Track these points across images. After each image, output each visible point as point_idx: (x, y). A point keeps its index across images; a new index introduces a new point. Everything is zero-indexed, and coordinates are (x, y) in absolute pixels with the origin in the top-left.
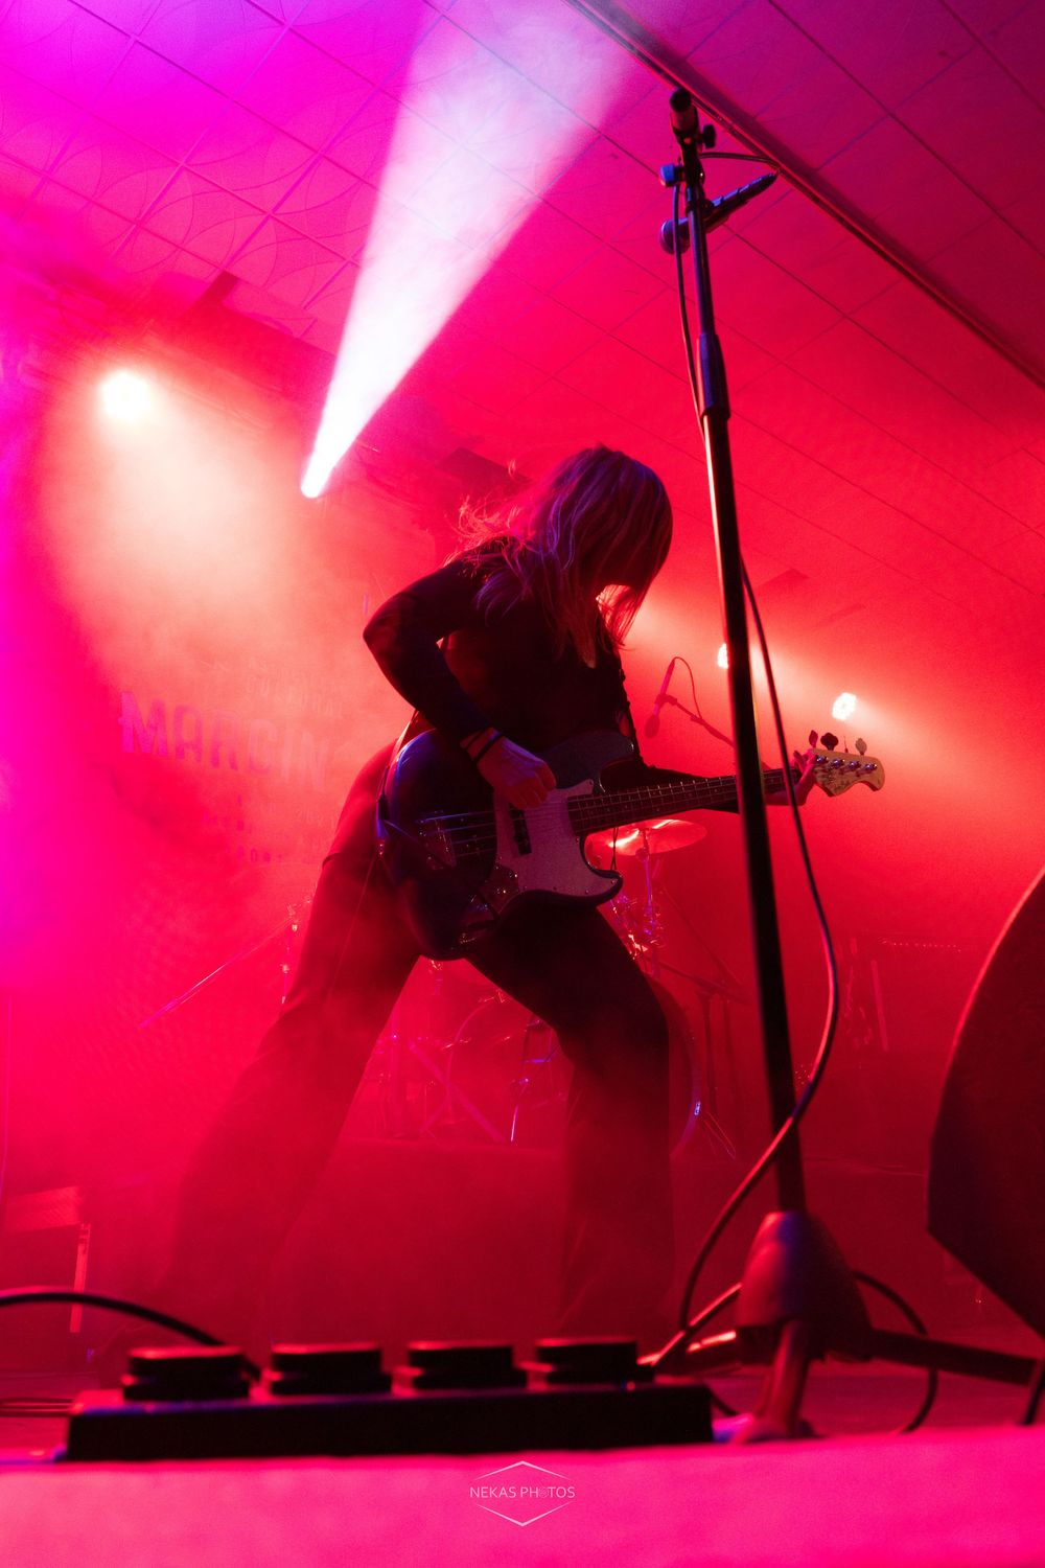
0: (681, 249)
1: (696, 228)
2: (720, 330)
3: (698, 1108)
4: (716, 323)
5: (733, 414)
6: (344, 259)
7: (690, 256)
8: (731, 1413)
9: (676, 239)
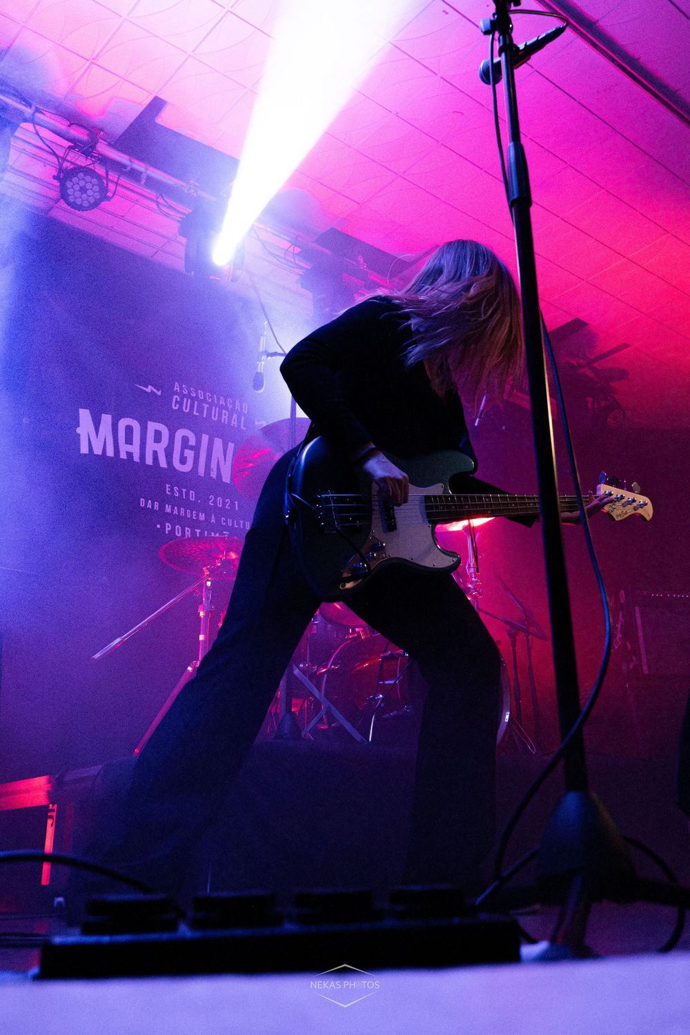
0: (497, 80)
1: (507, 65)
2: (524, 141)
3: (507, 717)
4: (522, 136)
5: (533, 204)
6: (245, 87)
7: (502, 86)
8: (533, 941)
9: (491, 75)
